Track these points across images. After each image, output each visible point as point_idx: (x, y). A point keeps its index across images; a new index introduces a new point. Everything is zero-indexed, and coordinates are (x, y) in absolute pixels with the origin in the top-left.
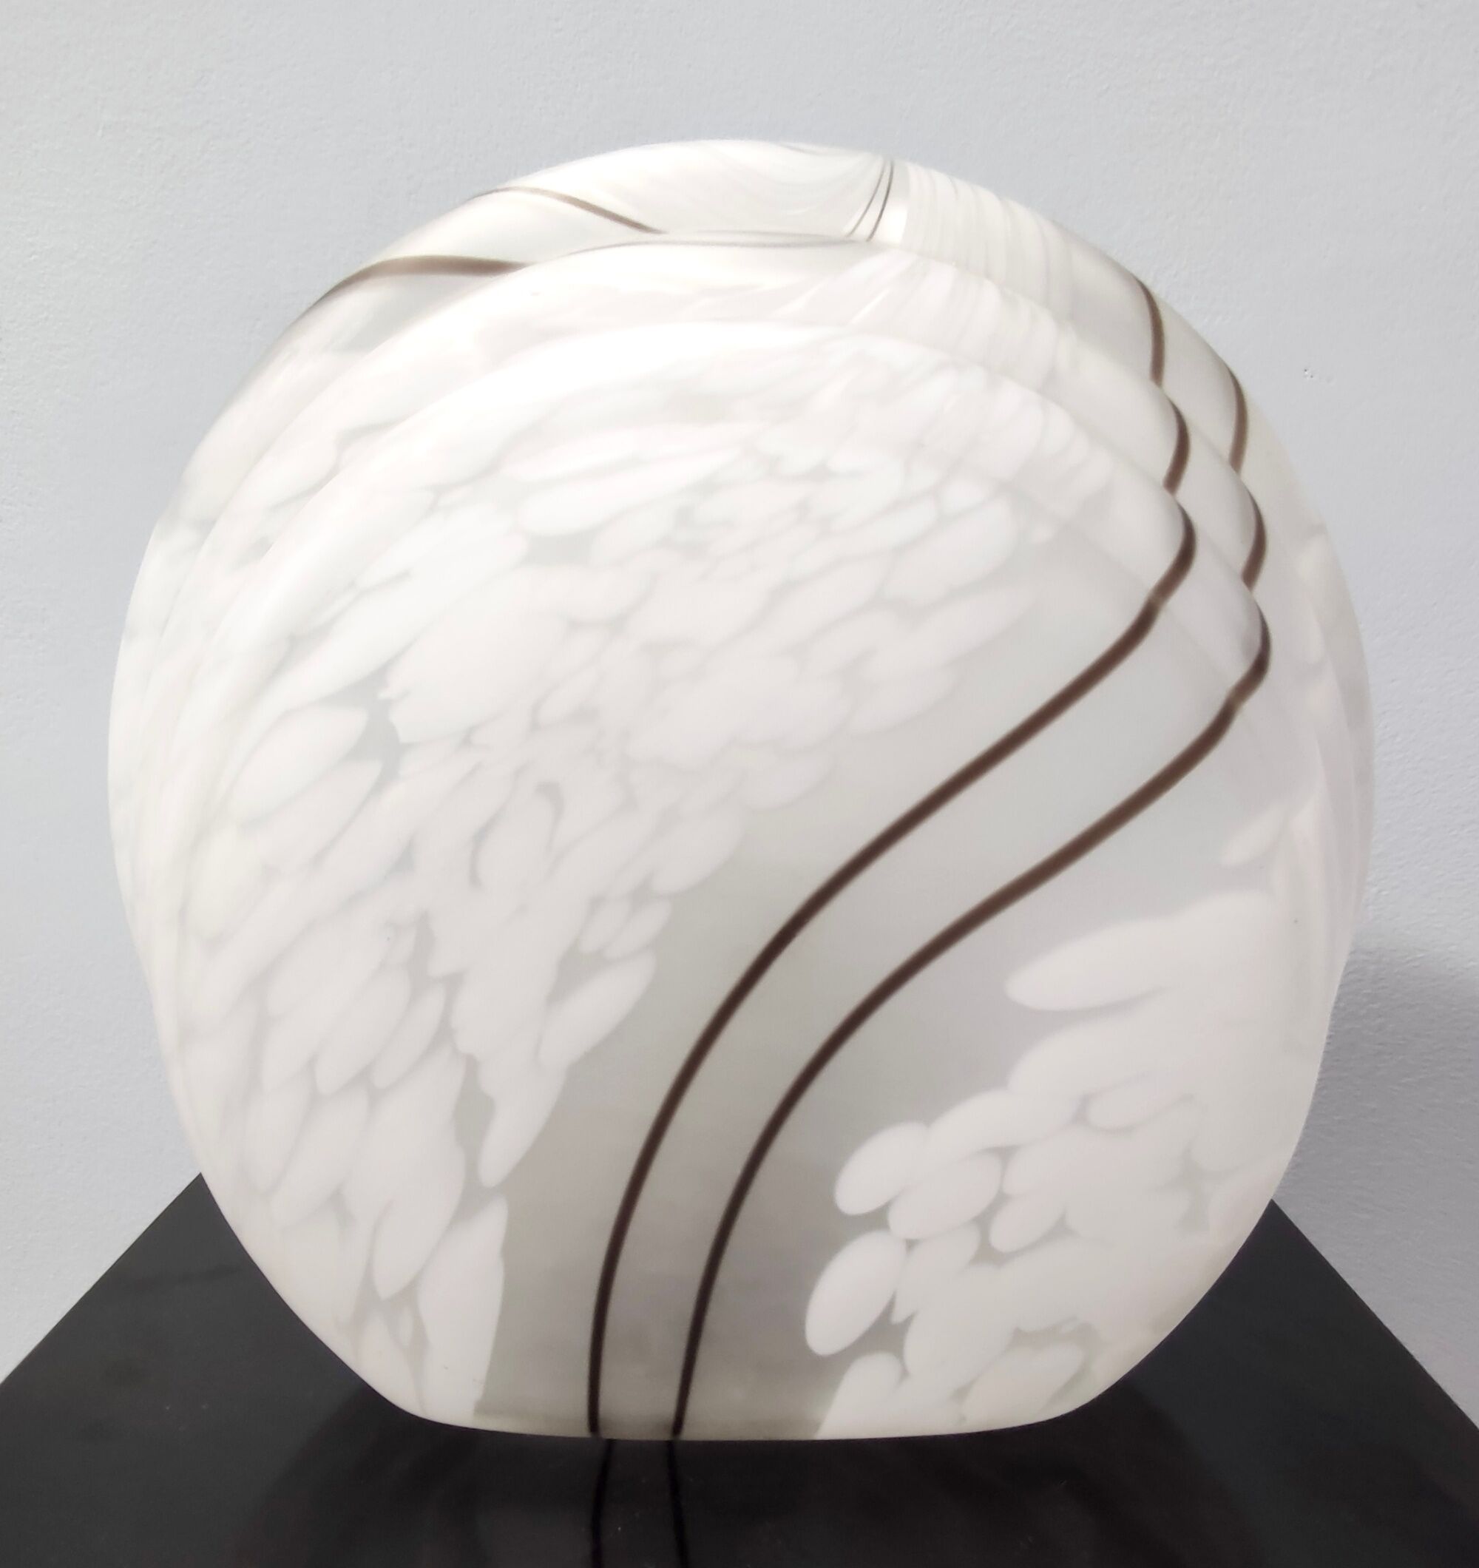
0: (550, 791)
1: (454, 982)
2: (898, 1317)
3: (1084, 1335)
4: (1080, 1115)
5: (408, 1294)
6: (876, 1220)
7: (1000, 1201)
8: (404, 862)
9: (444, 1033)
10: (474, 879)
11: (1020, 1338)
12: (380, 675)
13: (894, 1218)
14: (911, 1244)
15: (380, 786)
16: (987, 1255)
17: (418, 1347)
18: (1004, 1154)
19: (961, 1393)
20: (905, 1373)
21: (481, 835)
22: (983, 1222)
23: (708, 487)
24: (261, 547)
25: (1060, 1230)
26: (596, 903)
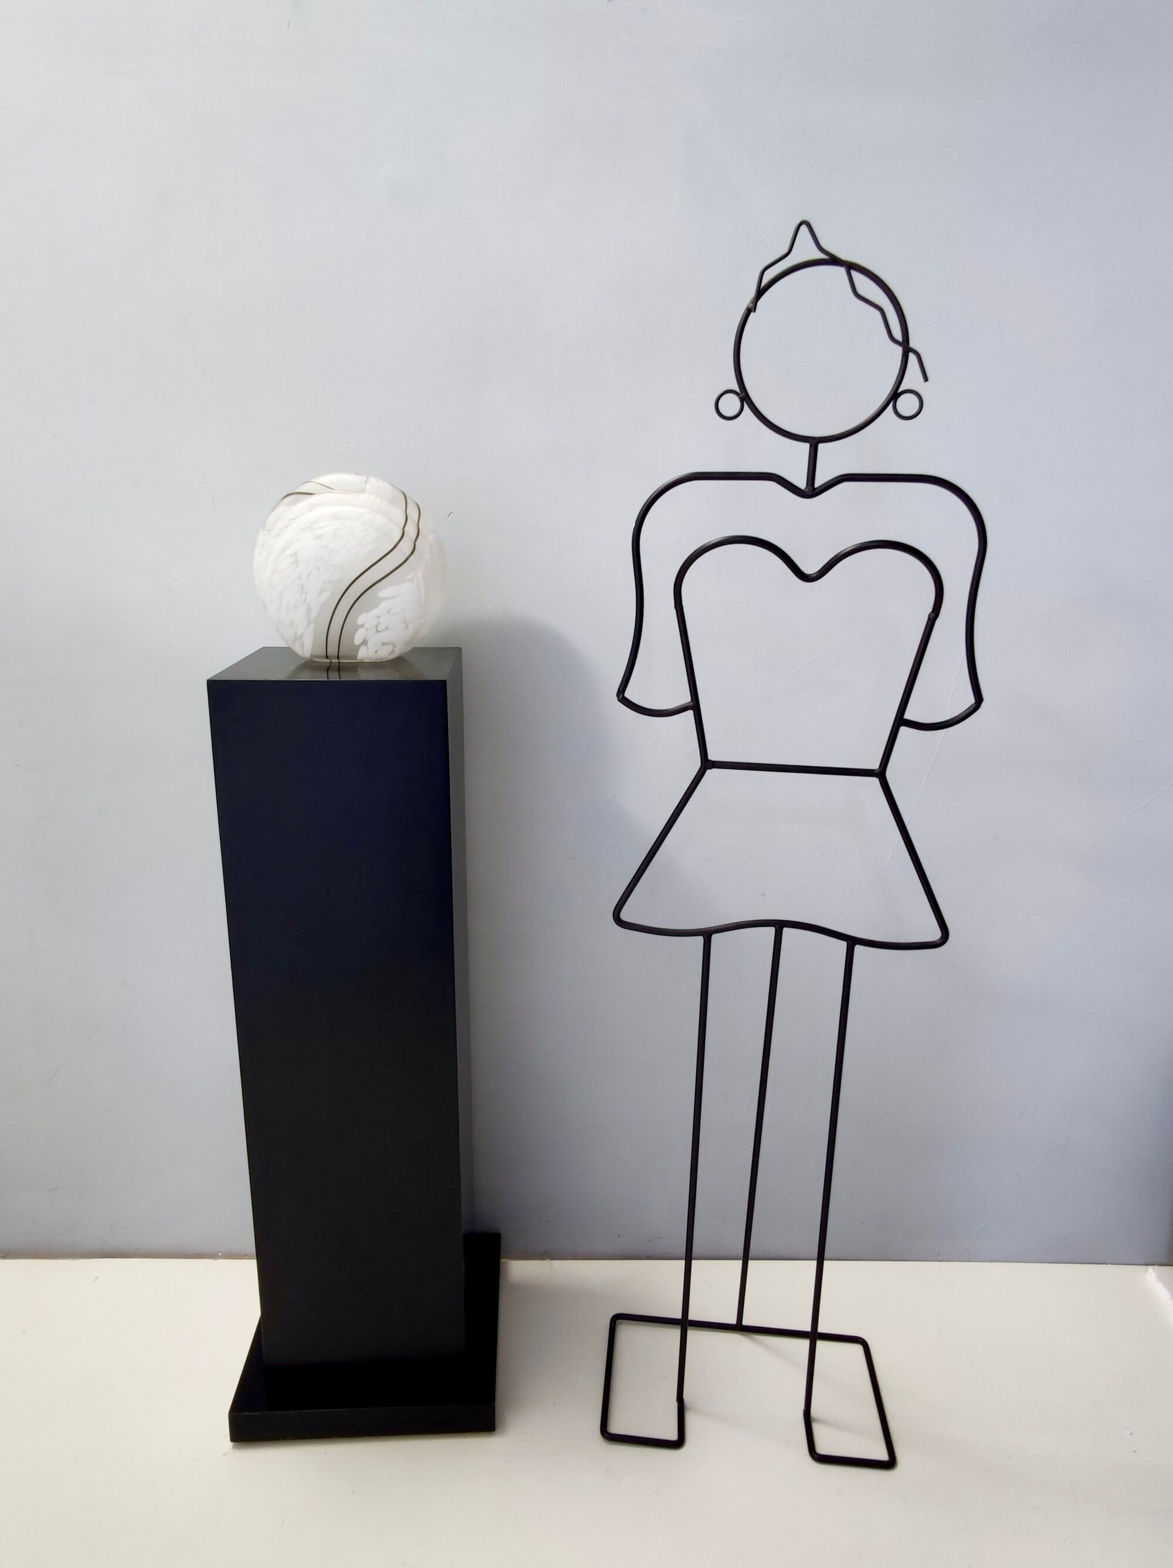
0: (319, 569)
1: (306, 593)
2: (367, 639)
3: (393, 644)
4: (389, 612)
5: (301, 637)
6: (362, 626)
7: (379, 623)
8: (299, 577)
9: (305, 600)
10: (309, 578)
11: (383, 644)
12: (296, 553)
13: (365, 625)
14: (367, 629)
15: (296, 567)
16: (377, 631)
17: (302, 645)
18: (379, 617)
19: (376, 652)
20: (368, 648)
21: (309, 574)
22: (377, 626)
23: (337, 529)
24: (278, 535)
25: (387, 628)
26: (324, 583)
